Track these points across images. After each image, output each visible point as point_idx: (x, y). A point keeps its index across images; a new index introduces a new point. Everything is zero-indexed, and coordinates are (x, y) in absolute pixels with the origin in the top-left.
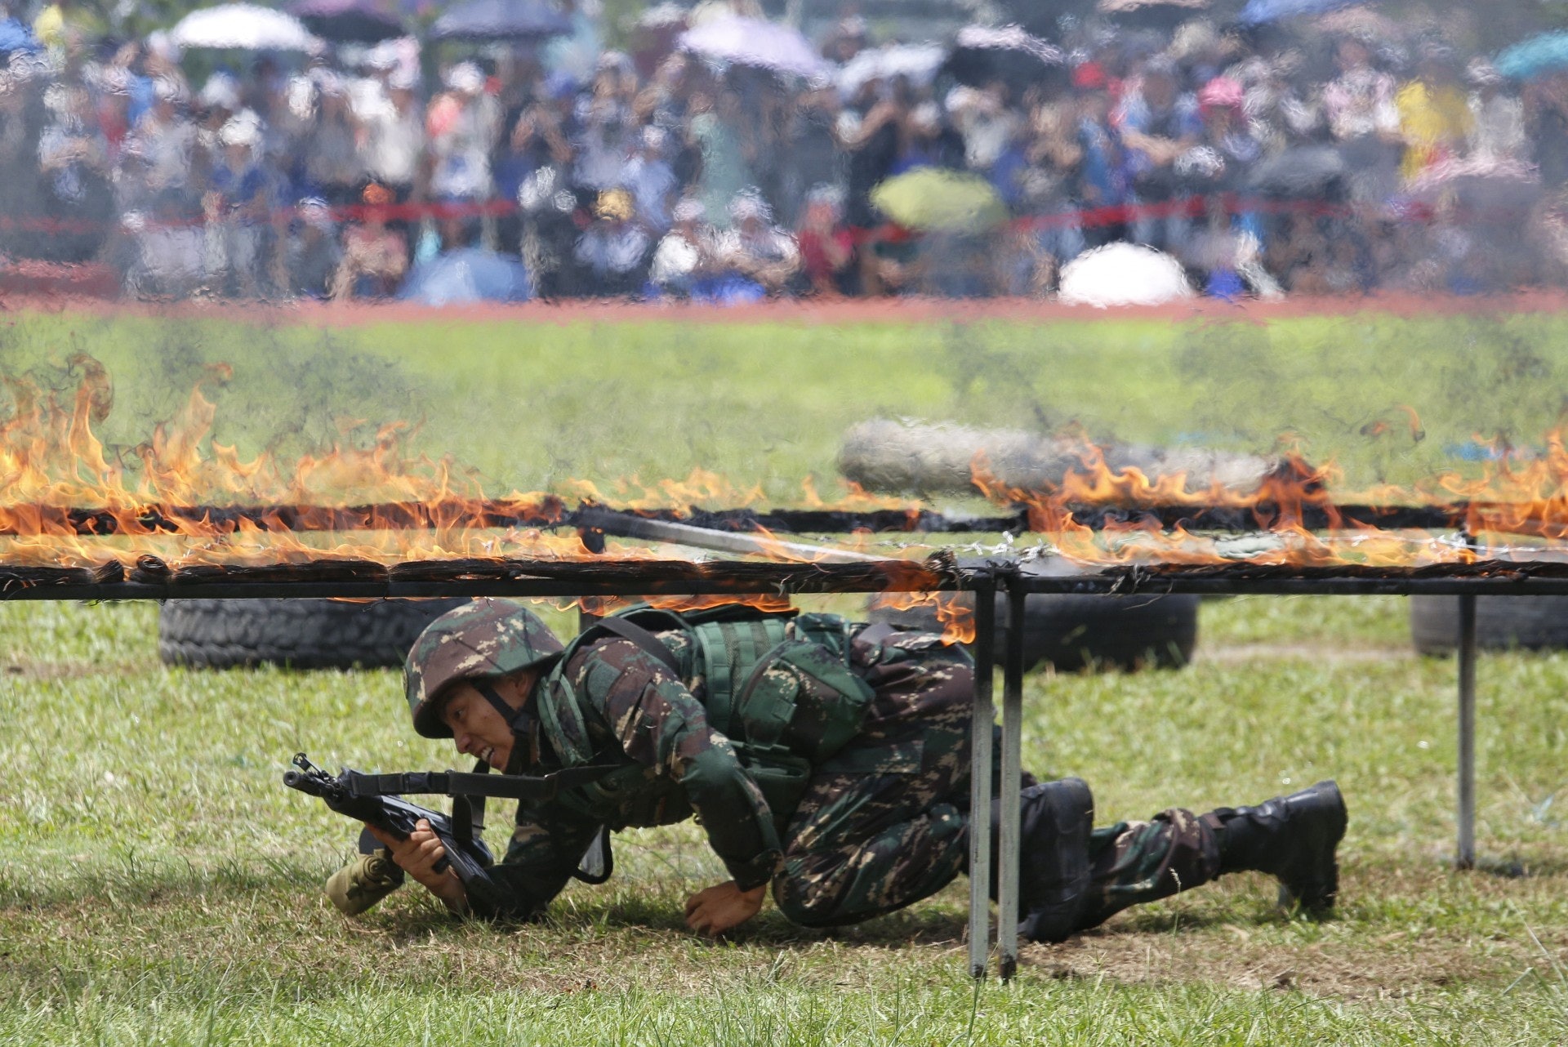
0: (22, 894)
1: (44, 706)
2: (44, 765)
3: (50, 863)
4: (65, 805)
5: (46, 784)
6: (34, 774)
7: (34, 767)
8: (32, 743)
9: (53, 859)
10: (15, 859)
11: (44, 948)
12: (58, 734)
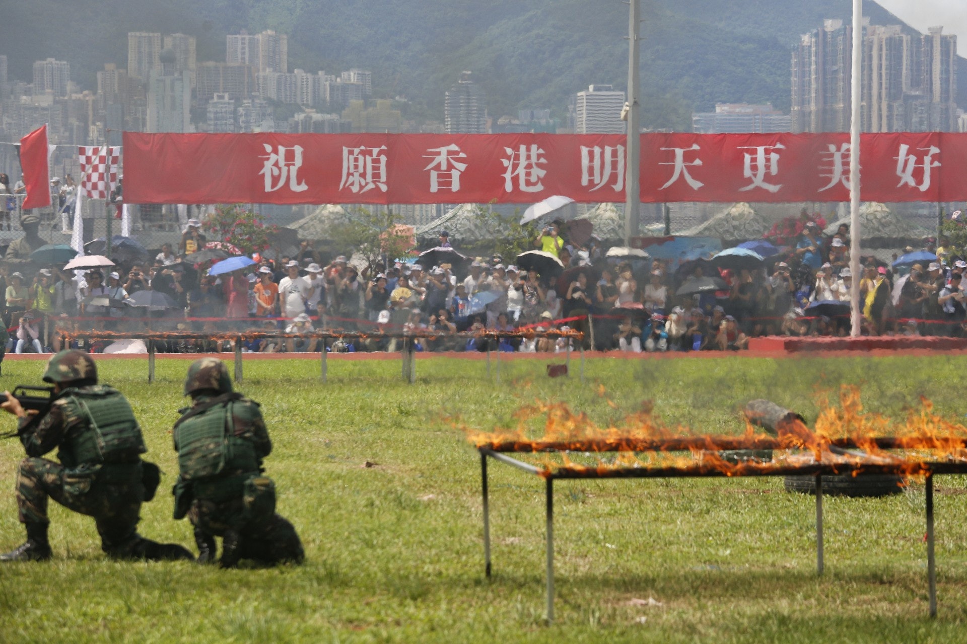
0: (946, 577)
1: (949, 505)
2: (951, 528)
3: (955, 565)
4: (959, 543)
5: (952, 535)
6: (947, 531)
7: (947, 528)
8: (946, 519)
9: (956, 564)
10: (943, 564)
11: (955, 599)
12: (955, 516)
